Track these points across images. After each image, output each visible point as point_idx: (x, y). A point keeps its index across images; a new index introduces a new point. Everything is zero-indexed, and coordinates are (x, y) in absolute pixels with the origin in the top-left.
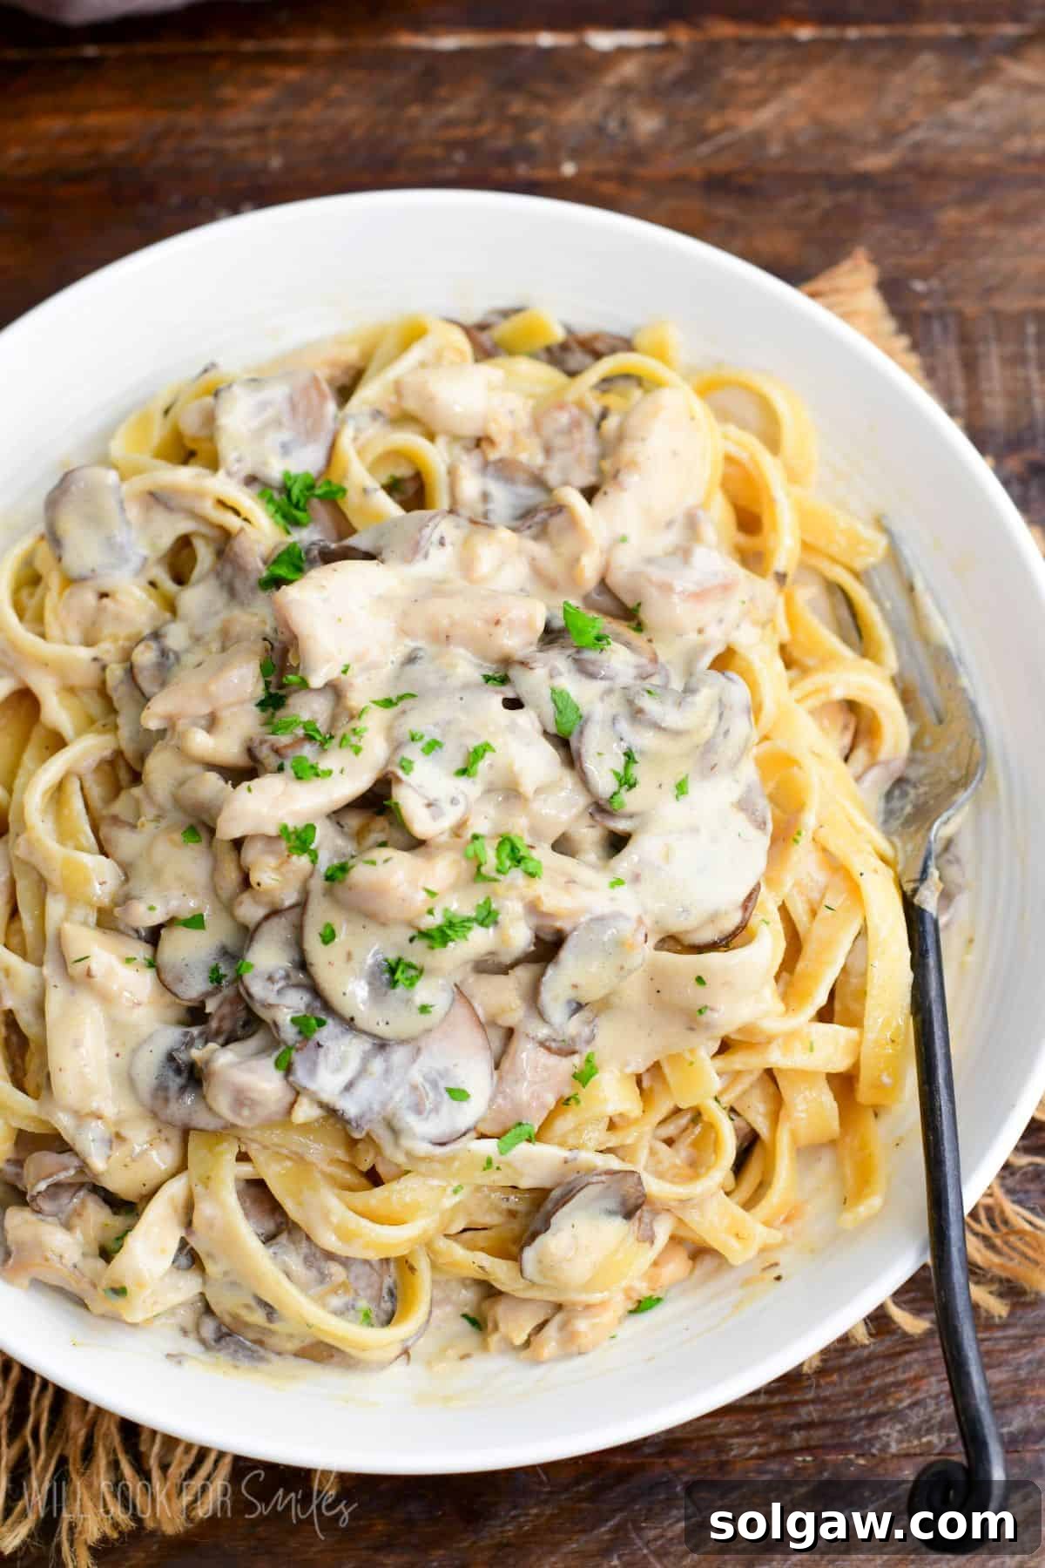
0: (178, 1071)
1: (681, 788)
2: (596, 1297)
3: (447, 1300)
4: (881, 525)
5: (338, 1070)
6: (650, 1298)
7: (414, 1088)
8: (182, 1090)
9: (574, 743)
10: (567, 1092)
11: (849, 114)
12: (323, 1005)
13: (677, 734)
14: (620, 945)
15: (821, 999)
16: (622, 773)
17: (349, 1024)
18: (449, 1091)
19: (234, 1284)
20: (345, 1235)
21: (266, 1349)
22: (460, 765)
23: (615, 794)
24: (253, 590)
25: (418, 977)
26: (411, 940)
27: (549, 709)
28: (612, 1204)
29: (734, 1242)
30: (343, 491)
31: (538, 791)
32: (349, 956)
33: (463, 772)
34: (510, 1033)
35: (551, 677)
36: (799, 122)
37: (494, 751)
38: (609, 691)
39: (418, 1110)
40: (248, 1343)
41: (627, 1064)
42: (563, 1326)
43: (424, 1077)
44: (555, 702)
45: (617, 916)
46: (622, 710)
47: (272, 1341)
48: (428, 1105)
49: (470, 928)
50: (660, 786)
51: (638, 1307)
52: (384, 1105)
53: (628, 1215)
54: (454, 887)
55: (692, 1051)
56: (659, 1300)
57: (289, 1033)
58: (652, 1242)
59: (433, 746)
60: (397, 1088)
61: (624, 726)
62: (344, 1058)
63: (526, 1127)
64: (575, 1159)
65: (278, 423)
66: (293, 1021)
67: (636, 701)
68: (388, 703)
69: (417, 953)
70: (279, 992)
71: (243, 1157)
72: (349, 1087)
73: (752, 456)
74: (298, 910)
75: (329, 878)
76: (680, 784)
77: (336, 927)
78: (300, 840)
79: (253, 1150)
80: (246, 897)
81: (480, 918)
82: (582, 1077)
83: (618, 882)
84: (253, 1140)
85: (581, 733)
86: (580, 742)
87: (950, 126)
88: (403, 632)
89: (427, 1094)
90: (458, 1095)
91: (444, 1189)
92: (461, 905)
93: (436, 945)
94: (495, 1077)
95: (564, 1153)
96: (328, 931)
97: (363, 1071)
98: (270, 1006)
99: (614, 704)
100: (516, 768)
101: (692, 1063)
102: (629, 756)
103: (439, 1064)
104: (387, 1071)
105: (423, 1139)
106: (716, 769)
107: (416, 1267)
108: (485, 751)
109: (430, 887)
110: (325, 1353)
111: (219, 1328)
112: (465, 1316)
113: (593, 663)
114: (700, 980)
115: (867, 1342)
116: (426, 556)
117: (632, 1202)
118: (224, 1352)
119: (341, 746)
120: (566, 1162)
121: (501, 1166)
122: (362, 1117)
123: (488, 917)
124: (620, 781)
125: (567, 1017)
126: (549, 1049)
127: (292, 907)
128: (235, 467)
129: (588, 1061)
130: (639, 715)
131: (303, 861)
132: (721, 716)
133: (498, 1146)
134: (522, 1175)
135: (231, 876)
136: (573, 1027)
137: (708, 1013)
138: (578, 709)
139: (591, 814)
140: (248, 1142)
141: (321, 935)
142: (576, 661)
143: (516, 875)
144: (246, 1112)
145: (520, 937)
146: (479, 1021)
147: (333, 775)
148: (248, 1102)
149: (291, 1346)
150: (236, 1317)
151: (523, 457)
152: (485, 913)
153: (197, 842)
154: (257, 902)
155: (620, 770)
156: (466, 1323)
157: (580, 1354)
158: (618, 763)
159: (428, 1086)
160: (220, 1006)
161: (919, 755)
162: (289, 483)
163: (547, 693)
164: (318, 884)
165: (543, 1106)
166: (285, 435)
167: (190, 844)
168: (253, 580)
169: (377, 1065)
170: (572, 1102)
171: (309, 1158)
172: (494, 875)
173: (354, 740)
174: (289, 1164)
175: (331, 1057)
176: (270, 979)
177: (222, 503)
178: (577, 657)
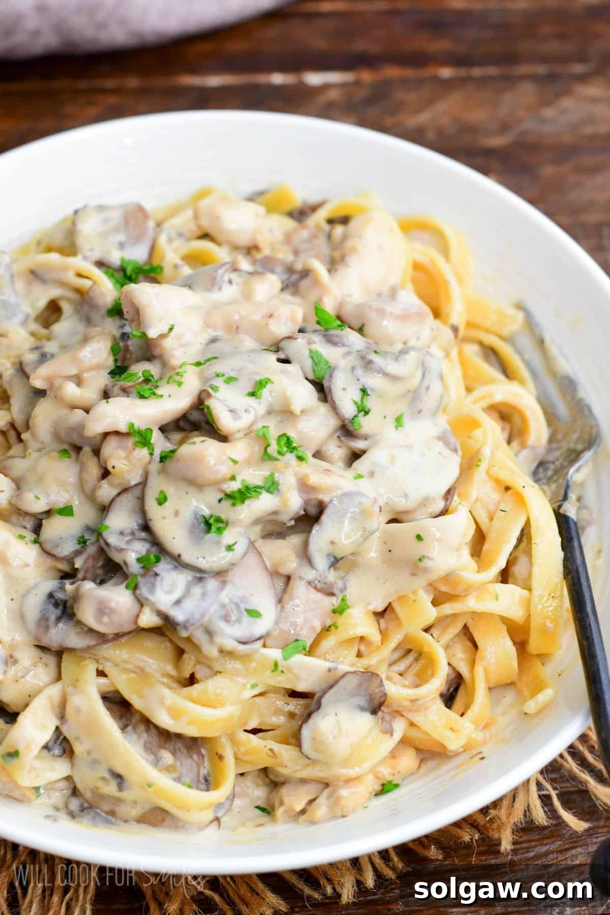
0: (56, 605)
1: (399, 421)
2: (353, 772)
3: (244, 795)
4: (520, 307)
5: (170, 592)
6: (390, 782)
7: (223, 606)
8: (58, 619)
9: (326, 384)
10: (328, 622)
11: (478, 115)
12: (159, 549)
13: (395, 378)
14: (364, 513)
15: (502, 563)
16: (360, 403)
17: (178, 561)
18: (248, 611)
19: (95, 763)
20: (175, 714)
21: (116, 818)
22: (250, 390)
23: (355, 416)
24: (103, 317)
25: (225, 528)
26: (220, 501)
27: (308, 363)
28: (362, 701)
29: (449, 734)
30: (162, 268)
31: (302, 412)
32: (177, 513)
33: (253, 394)
34: (289, 578)
35: (309, 343)
36: (445, 121)
37: (273, 383)
38: (349, 353)
39: (226, 618)
40: (103, 814)
41: (369, 604)
42: (330, 797)
43: (230, 600)
44: (312, 358)
45: (359, 494)
46: (358, 363)
47: (122, 810)
48: (233, 618)
49: (260, 493)
50: (385, 417)
51: (382, 790)
52: (203, 615)
53: (374, 712)
54: (248, 462)
55: (414, 592)
56: (397, 786)
57: (134, 567)
58: (392, 735)
59: (230, 380)
60: (211, 604)
61: (359, 372)
62: (173, 586)
63: (300, 642)
64: (336, 669)
65: (117, 230)
66: (139, 560)
67: (367, 356)
68: (198, 364)
69: (225, 510)
70: (128, 542)
71: (101, 674)
72: (178, 602)
73: (432, 260)
74: (140, 487)
75: (163, 459)
76: (398, 418)
77: (168, 494)
78: (142, 438)
79: (108, 668)
80: (104, 484)
81: (267, 487)
82: (337, 611)
83: (360, 476)
84: (107, 660)
85: (331, 376)
86: (330, 381)
87: (544, 121)
88: (207, 325)
89: (232, 612)
90: (254, 614)
91: (245, 685)
92: (254, 476)
93: (237, 502)
94: (279, 609)
95: (328, 665)
96: (162, 496)
97: (187, 594)
98: (121, 550)
99: (351, 360)
100: (289, 393)
101: (415, 601)
102: (364, 391)
103: (240, 593)
104: (204, 595)
105: (230, 637)
106: (422, 412)
107: (223, 754)
108: (267, 383)
109: (233, 457)
110: (160, 818)
111: (82, 805)
112: (258, 807)
113: (337, 336)
114: (419, 537)
115: (546, 824)
116: (220, 289)
117: (376, 702)
118: (86, 817)
119: (168, 382)
120: (330, 670)
121: (284, 670)
122: (187, 621)
123: (272, 486)
124: (358, 408)
125: (327, 567)
126: (315, 588)
127: (136, 485)
128: (88, 254)
129: (343, 600)
130: (370, 365)
131: (144, 452)
132: (424, 375)
133: (282, 654)
134: (299, 679)
135: (94, 471)
136: (332, 576)
137: (426, 560)
138: (328, 363)
139: (338, 437)
140: (104, 662)
141: (157, 499)
142: (325, 336)
143: (290, 458)
144: (106, 619)
145: (295, 503)
146: (267, 568)
147: (163, 398)
148: (107, 611)
149: (135, 812)
150: (95, 792)
151: (280, 256)
152: (270, 484)
153: (68, 457)
154: (111, 485)
155: (358, 399)
156: (258, 812)
157: (343, 816)
158: (357, 396)
159: (233, 606)
160: (85, 562)
161: (554, 445)
162: (125, 265)
163: (306, 353)
164: (155, 467)
165: (313, 628)
166: (121, 237)
167: (63, 458)
168: (103, 311)
169: (197, 590)
170: (333, 627)
171: (148, 670)
172: (276, 455)
173: (177, 378)
174: (133, 675)
175: (165, 583)
176: (122, 533)
177: (80, 275)
178: (326, 333)
